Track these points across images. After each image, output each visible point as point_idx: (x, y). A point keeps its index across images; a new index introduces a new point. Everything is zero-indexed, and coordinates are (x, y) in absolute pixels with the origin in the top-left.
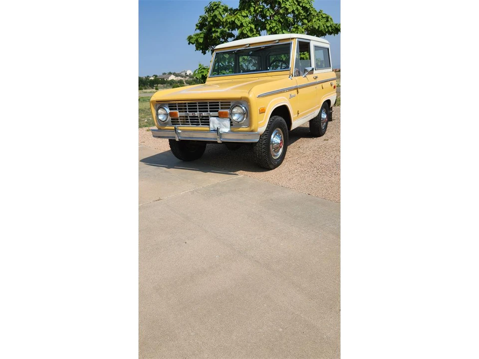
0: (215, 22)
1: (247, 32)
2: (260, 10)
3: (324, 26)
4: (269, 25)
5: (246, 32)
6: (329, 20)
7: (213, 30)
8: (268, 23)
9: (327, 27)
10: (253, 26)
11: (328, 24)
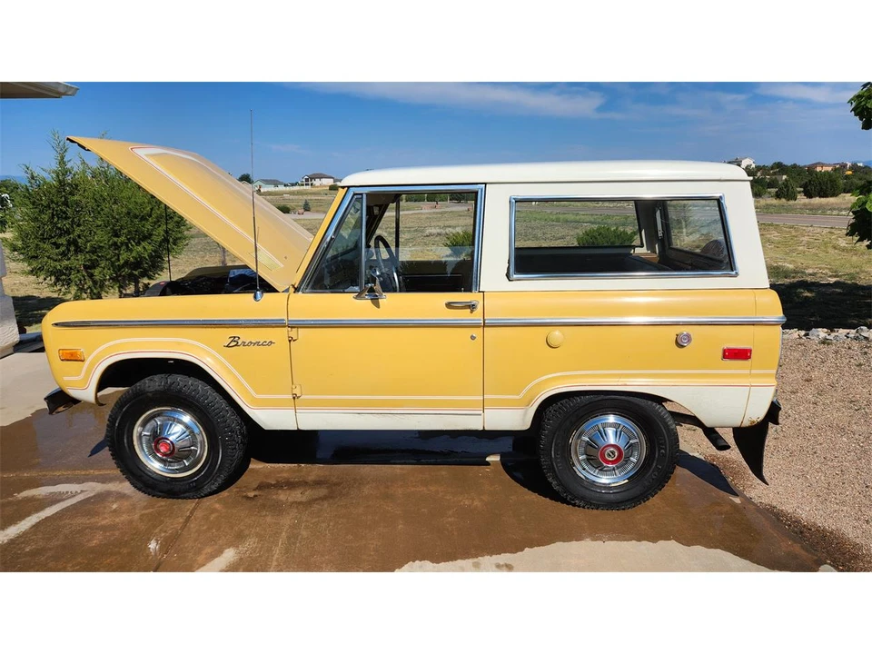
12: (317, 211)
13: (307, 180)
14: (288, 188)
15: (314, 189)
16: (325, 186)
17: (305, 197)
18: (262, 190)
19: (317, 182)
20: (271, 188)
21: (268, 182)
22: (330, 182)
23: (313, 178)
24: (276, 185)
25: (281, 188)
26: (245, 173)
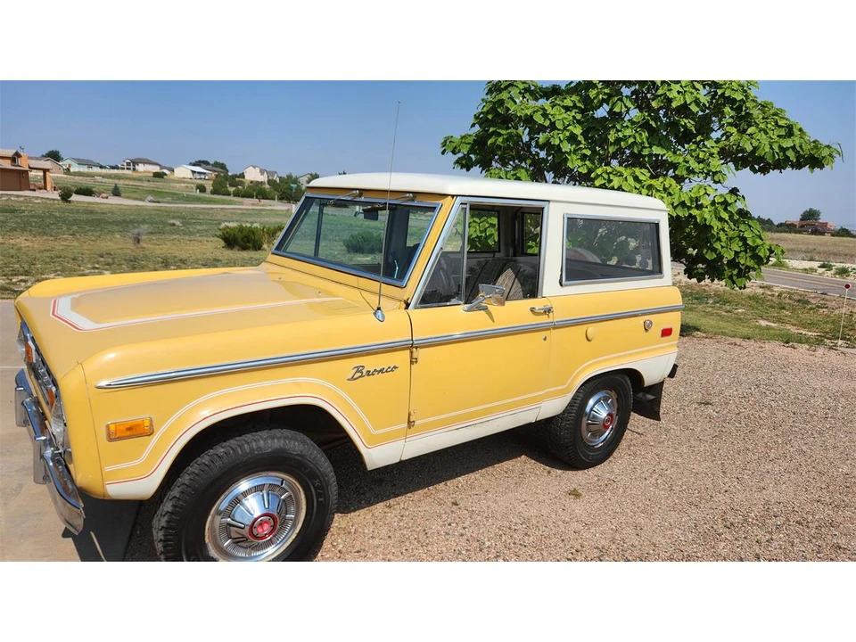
0: (497, 115)
1: (561, 141)
2: (601, 96)
3: (771, 148)
4: (618, 131)
5: (557, 142)
6: (796, 132)
7: (491, 129)
8: (614, 127)
9: (783, 149)
10: (578, 130)
11: (787, 143)
12: (128, 198)
13: (128, 164)
14: (104, 171)
15: (135, 175)
16: (149, 172)
17: (116, 181)
18: (72, 170)
19: (140, 167)
20: (84, 169)
21: (81, 162)
22: (156, 169)
23: (135, 163)
24: (90, 166)
25: (96, 170)
26: (54, 149)
